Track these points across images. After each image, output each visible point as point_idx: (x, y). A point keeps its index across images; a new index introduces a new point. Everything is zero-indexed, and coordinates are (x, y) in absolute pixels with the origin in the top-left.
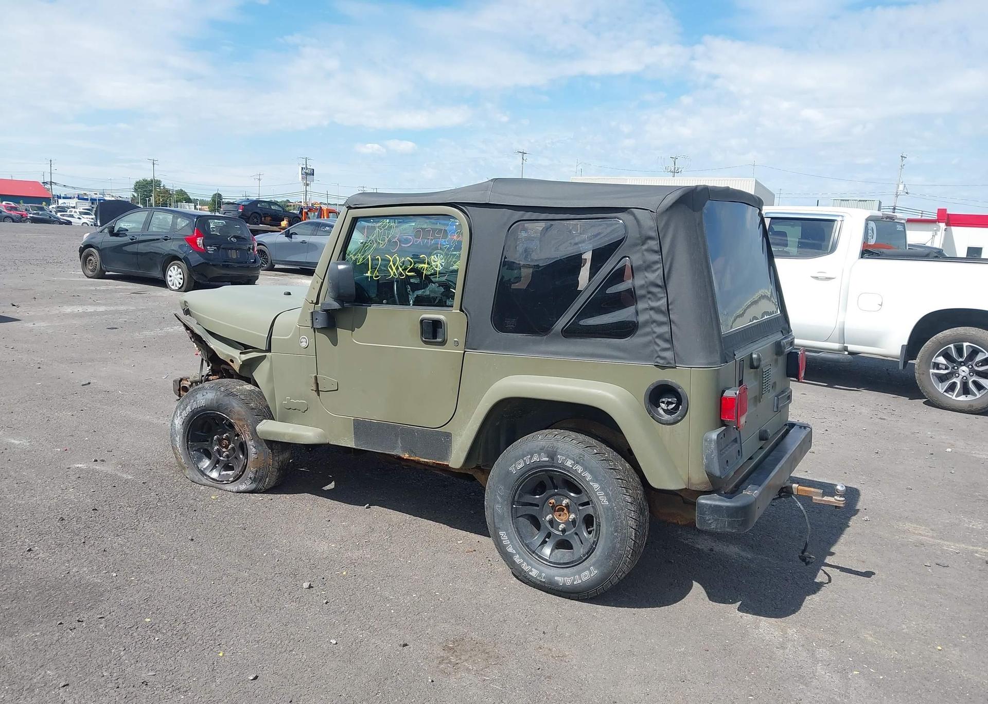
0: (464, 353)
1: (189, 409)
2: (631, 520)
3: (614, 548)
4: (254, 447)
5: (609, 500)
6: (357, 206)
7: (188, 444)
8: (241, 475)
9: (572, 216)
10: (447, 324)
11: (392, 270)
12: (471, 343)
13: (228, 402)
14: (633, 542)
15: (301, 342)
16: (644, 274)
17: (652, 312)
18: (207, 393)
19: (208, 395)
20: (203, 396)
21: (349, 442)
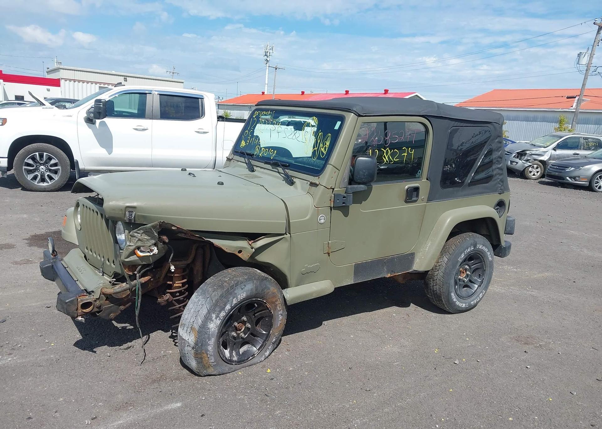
0: (426, 204)
1: (228, 308)
4: (281, 315)
5: (492, 258)
10: (420, 188)
11: (385, 158)
12: (430, 198)
13: (265, 286)
15: (320, 220)
16: (495, 153)
17: (498, 170)
19: (247, 287)
20: (242, 289)
21: (350, 281)
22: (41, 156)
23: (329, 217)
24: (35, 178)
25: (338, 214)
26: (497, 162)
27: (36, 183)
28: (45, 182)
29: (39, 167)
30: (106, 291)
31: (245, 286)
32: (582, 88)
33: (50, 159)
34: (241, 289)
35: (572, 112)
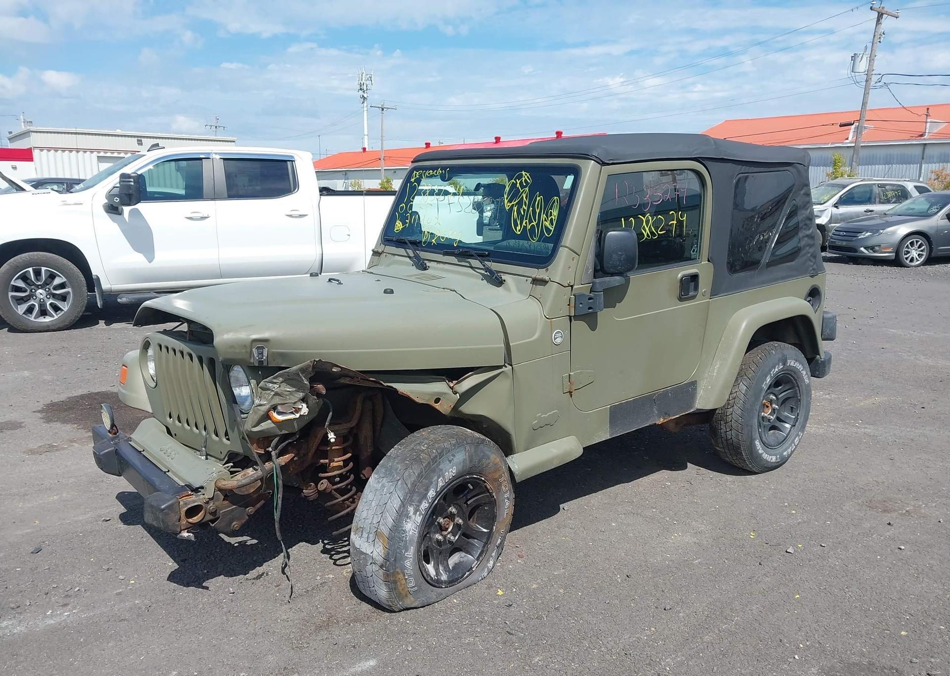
0: (709, 301)
1: (432, 494)
4: (508, 499)
5: (809, 379)
10: (699, 276)
11: (645, 231)
12: (715, 290)
13: (482, 454)
15: (555, 339)
16: (802, 211)
17: (806, 239)
19: (457, 457)
20: (450, 461)
21: (604, 435)
22: (38, 273)
23: (568, 332)
24: (30, 310)
25: (581, 326)
26: (804, 227)
27: (32, 319)
28: (46, 315)
29: (36, 291)
30: (224, 485)
31: (454, 456)
32: (862, 108)
33: (52, 277)
34: (448, 462)
35: (848, 147)
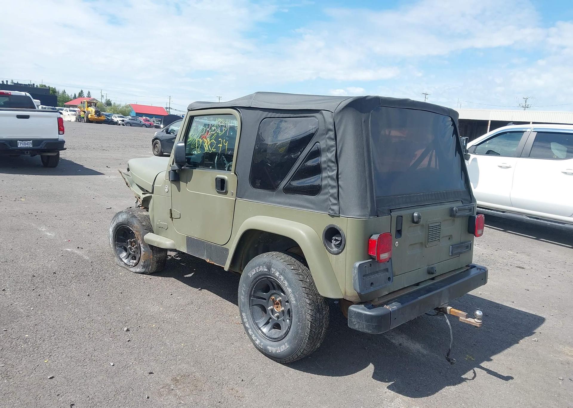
0: (235, 200)
1: (115, 223)
2: (309, 316)
3: (298, 333)
4: (143, 248)
5: (296, 300)
6: (192, 109)
7: (115, 243)
8: (138, 263)
9: (292, 115)
10: (228, 181)
11: (206, 147)
12: (239, 194)
13: (132, 221)
14: (309, 330)
15: (165, 189)
16: (326, 154)
17: (329, 179)
18: (123, 215)
21: (184, 249)
23: (170, 188)
25: (175, 187)
